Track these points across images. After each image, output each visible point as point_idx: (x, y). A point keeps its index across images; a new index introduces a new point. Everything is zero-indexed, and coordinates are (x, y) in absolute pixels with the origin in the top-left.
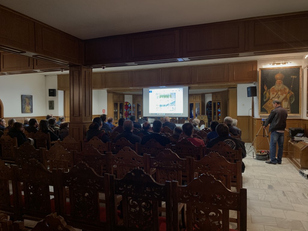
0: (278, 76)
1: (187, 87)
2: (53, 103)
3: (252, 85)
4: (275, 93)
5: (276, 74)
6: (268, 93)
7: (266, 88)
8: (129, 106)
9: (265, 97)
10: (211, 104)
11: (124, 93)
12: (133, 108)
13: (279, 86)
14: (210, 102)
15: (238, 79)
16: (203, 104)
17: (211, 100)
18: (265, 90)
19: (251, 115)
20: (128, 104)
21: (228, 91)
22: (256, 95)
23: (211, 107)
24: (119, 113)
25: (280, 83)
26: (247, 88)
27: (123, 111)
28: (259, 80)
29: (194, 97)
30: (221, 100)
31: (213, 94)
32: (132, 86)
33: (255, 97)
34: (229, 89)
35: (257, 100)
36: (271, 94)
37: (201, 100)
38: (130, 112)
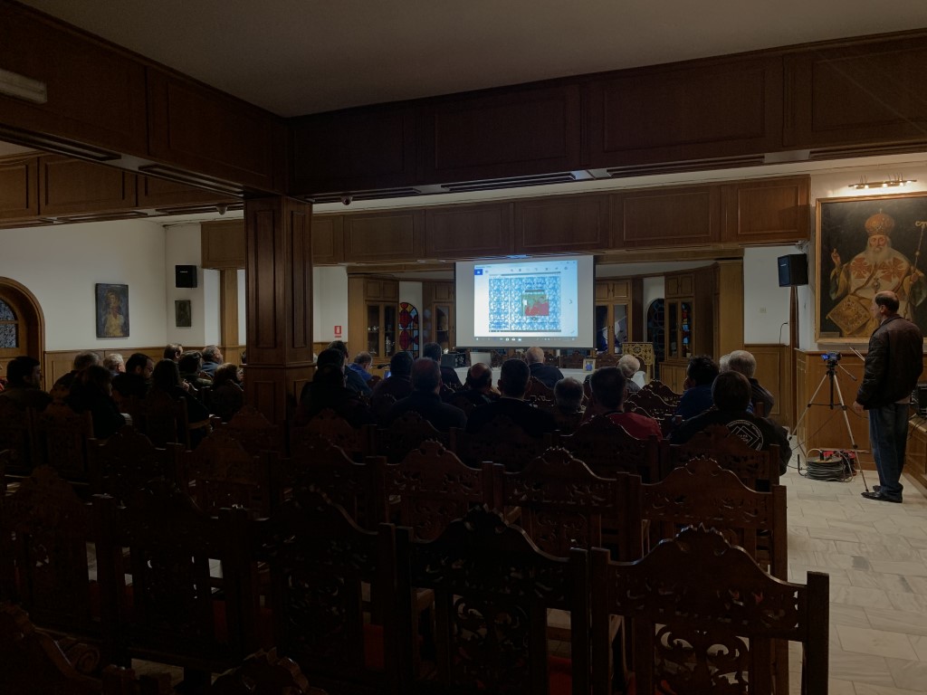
0: (873, 223)
1: (589, 258)
2: (188, 307)
3: (793, 250)
4: (867, 275)
5: (868, 216)
6: (842, 275)
7: (836, 257)
8: (413, 315)
9: (833, 288)
10: (663, 309)
11: (397, 275)
12: (425, 320)
13: (878, 252)
14: (660, 301)
15: (752, 233)
16: (637, 306)
17: (663, 297)
18: (833, 266)
19: (787, 341)
20: (408, 309)
21: (715, 268)
22: (805, 282)
23: (661, 317)
24: (382, 336)
25: (881, 243)
26: (779, 258)
27: (393, 329)
28: (815, 236)
29: (611, 288)
30: (693, 295)
31: (669, 276)
32: (425, 257)
33: (801, 289)
34: (719, 262)
35: (808, 296)
36: (853, 277)
37: (630, 297)
38: (415, 333)
